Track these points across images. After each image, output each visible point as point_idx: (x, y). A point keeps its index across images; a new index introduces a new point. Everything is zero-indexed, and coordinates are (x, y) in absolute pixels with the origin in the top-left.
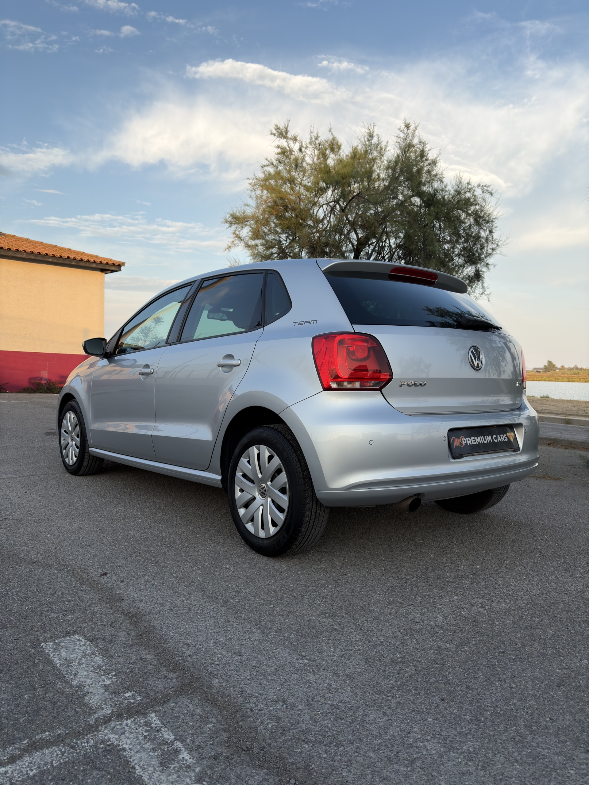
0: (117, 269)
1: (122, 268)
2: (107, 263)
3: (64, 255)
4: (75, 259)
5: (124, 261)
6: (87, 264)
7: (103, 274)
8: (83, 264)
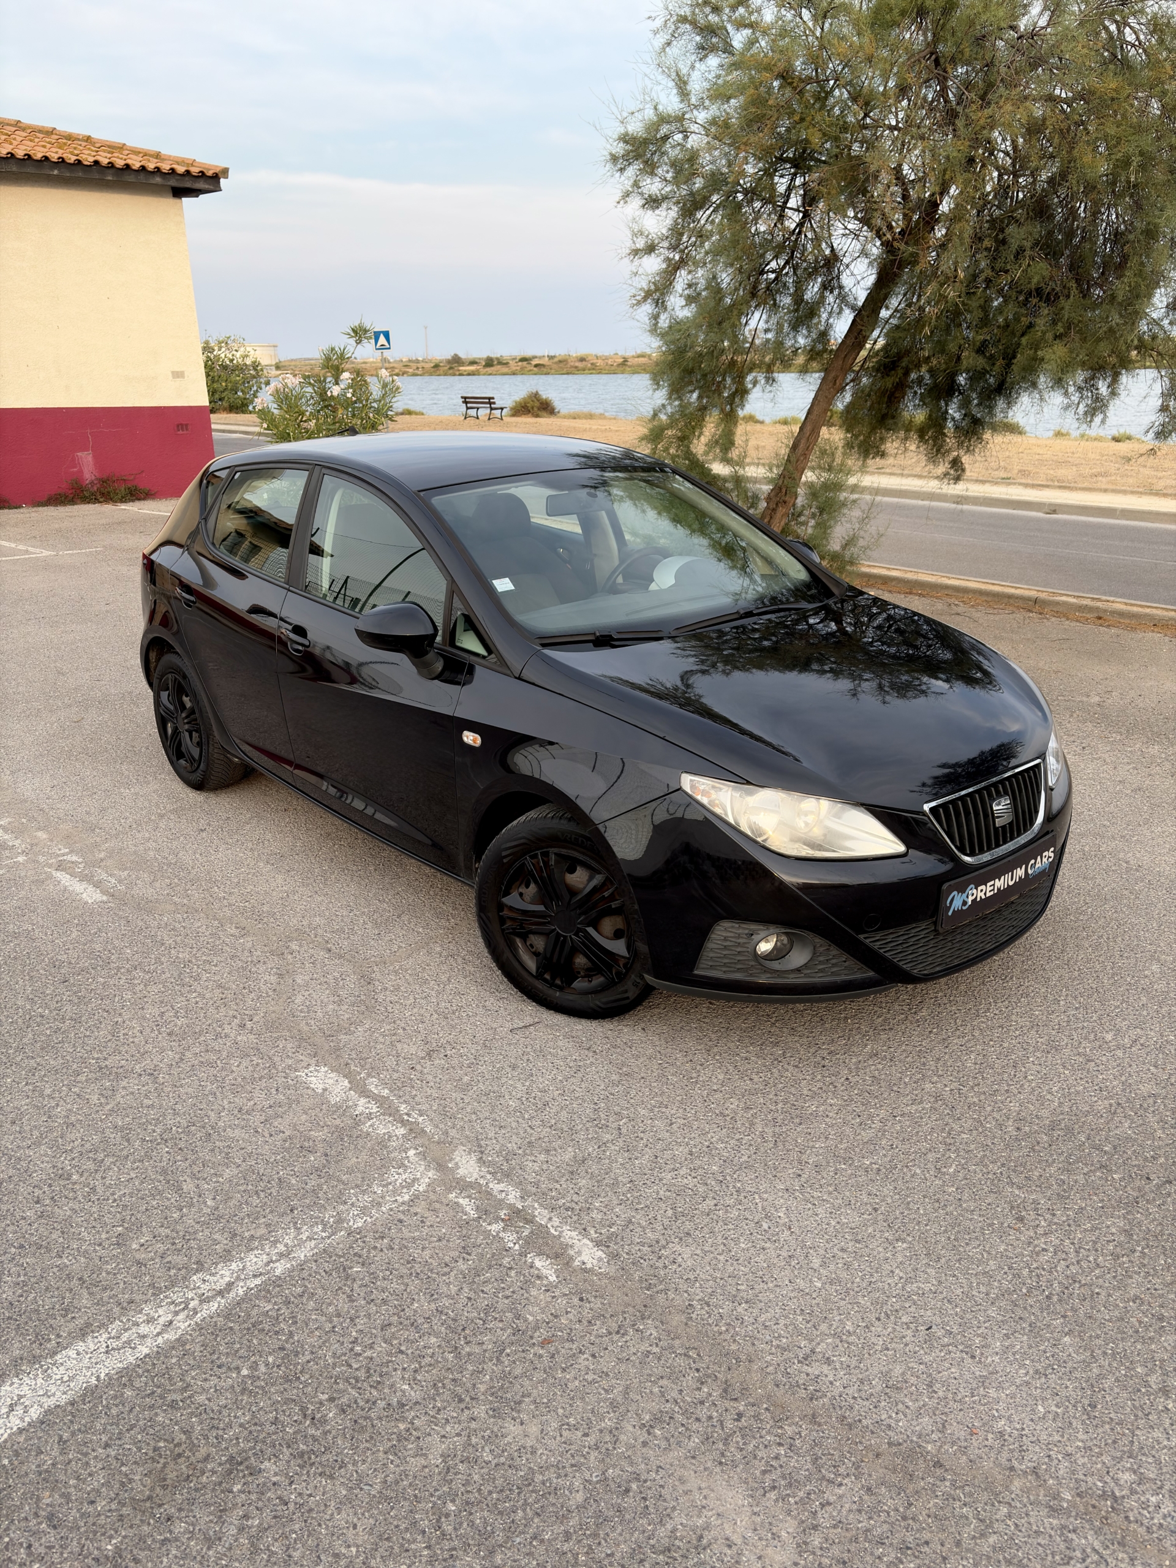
0: (211, 187)
1: (222, 181)
2: (189, 173)
3: (84, 156)
4: (111, 165)
5: (224, 165)
6: (142, 177)
7: (177, 201)
8: (131, 178)
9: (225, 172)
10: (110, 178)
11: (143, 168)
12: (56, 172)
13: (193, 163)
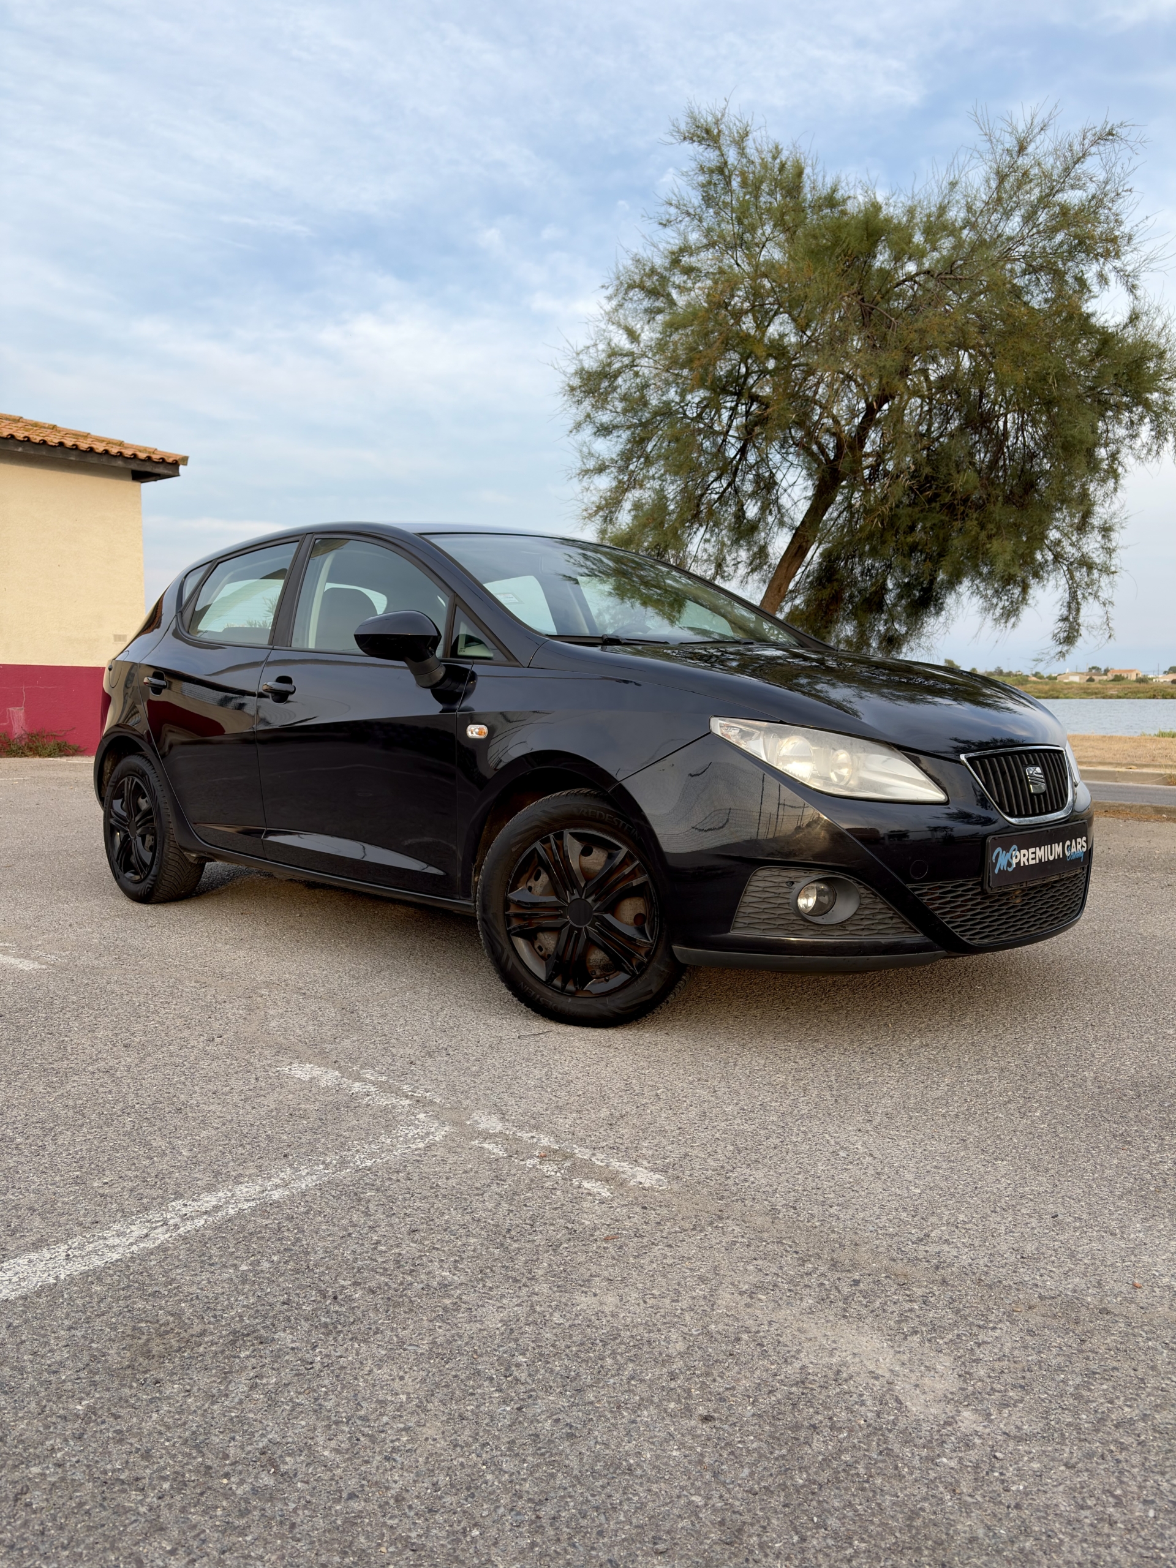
0: (170, 473)
1: (181, 468)
2: (149, 458)
3: (49, 439)
4: (75, 448)
5: (183, 453)
6: (104, 460)
7: (137, 484)
8: (93, 460)
9: (185, 460)
10: (73, 458)
11: (106, 452)
12: (20, 450)
13: (155, 451)
